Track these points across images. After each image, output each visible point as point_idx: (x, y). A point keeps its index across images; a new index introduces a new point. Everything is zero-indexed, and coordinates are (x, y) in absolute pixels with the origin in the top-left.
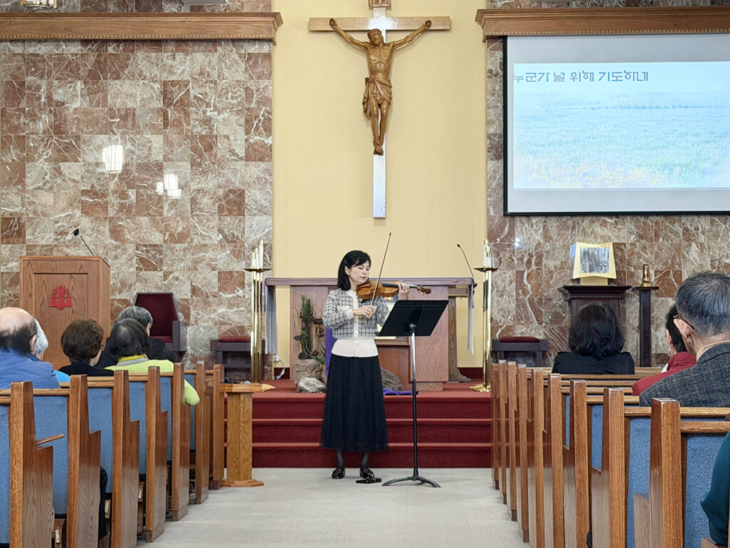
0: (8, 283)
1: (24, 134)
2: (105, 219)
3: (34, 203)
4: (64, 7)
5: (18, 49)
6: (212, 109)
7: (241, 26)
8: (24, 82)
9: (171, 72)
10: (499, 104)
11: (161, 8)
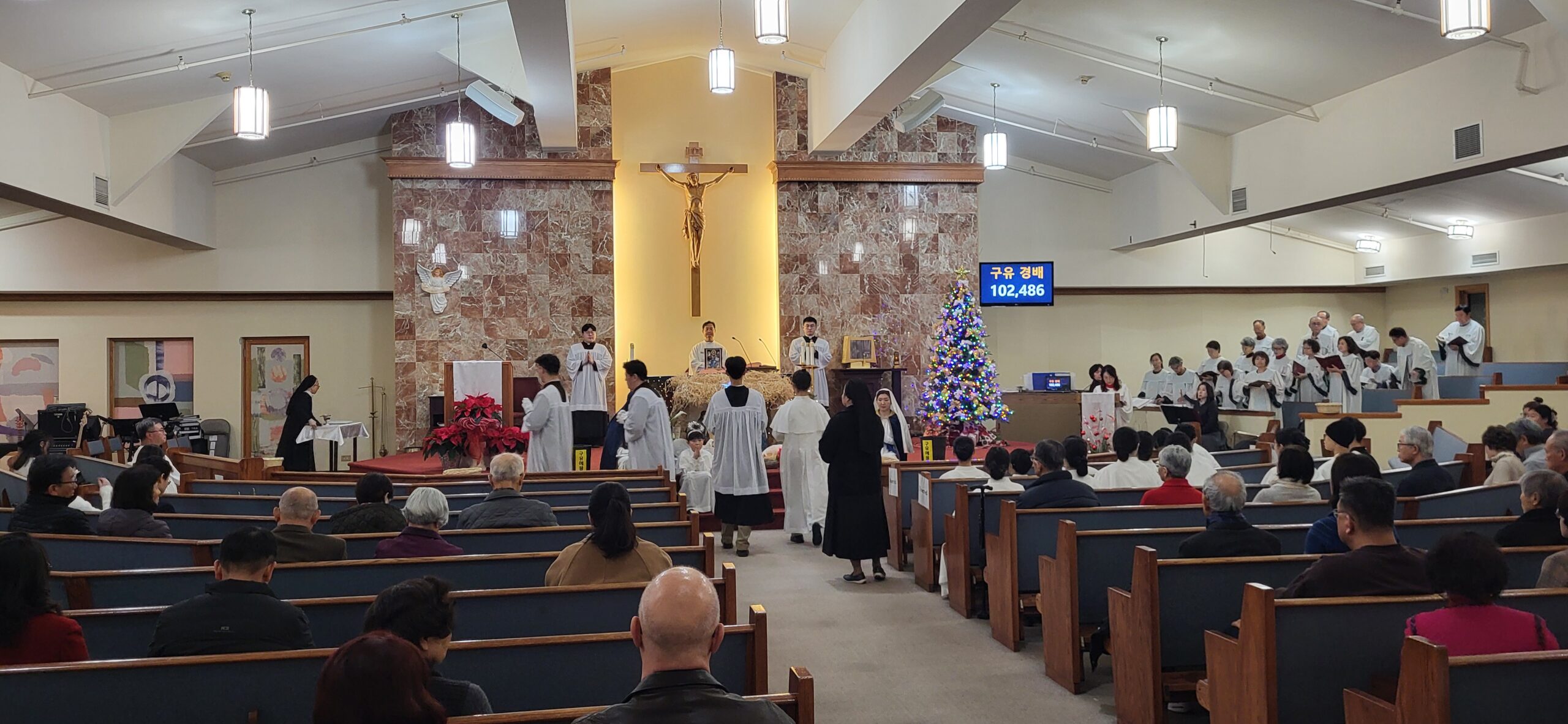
0: (401, 371)
1: (413, 252)
2: (481, 319)
3: (423, 307)
5: (408, 185)
6: (566, 233)
7: (590, 170)
8: (413, 211)
9: (533, 205)
11: (524, 154)
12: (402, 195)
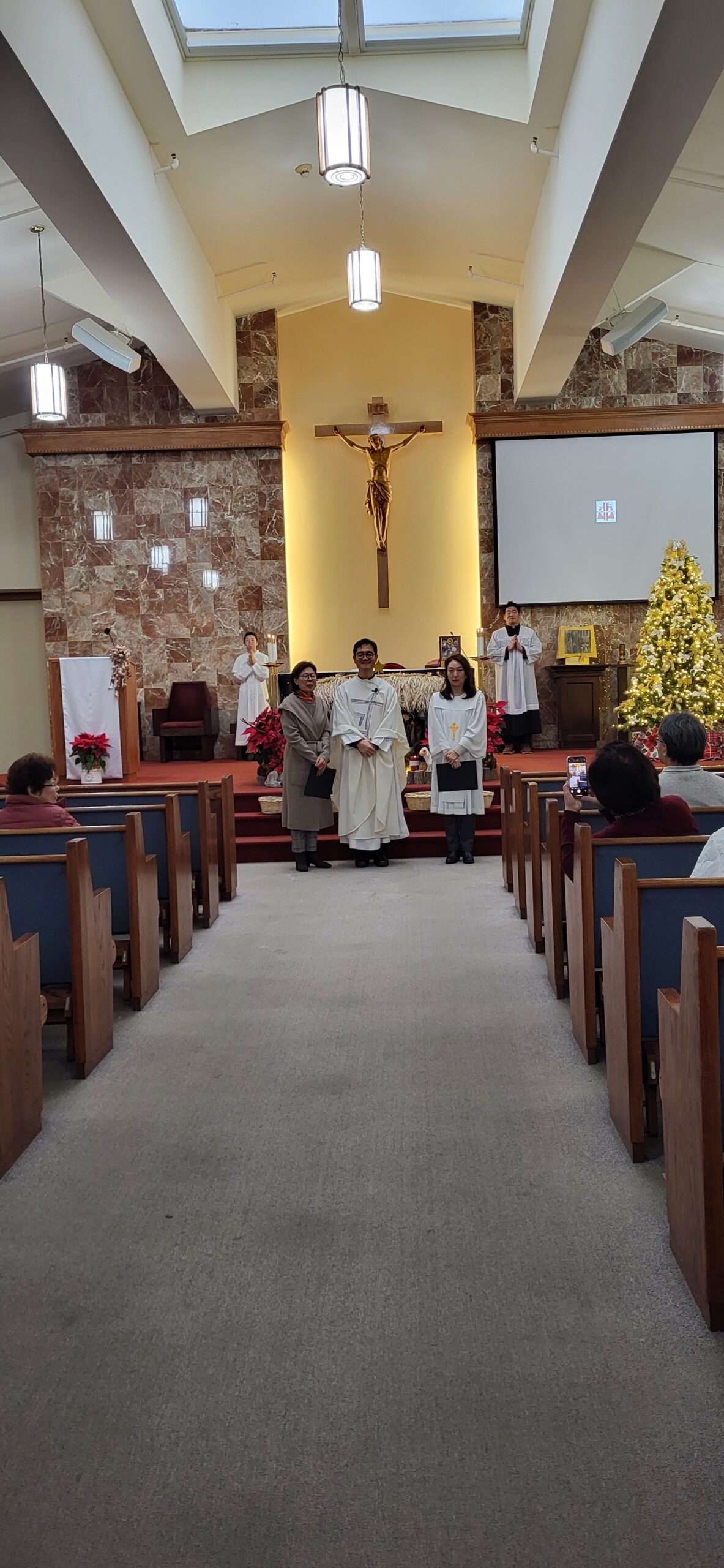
2: (137, 616)
3: (73, 603)
4: (90, 421)
5: (50, 462)
6: (229, 513)
7: (253, 435)
8: (58, 493)
10: (489, 501)
11: (178, 420)
12: (46, 475)
